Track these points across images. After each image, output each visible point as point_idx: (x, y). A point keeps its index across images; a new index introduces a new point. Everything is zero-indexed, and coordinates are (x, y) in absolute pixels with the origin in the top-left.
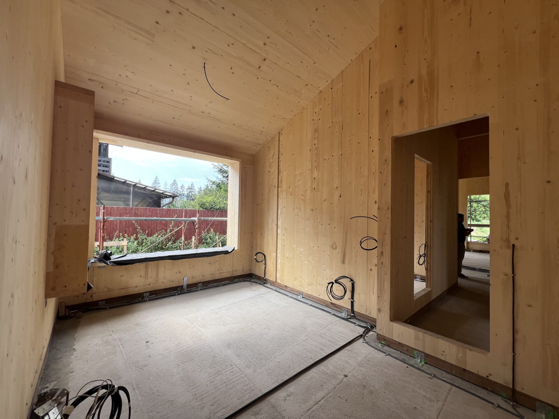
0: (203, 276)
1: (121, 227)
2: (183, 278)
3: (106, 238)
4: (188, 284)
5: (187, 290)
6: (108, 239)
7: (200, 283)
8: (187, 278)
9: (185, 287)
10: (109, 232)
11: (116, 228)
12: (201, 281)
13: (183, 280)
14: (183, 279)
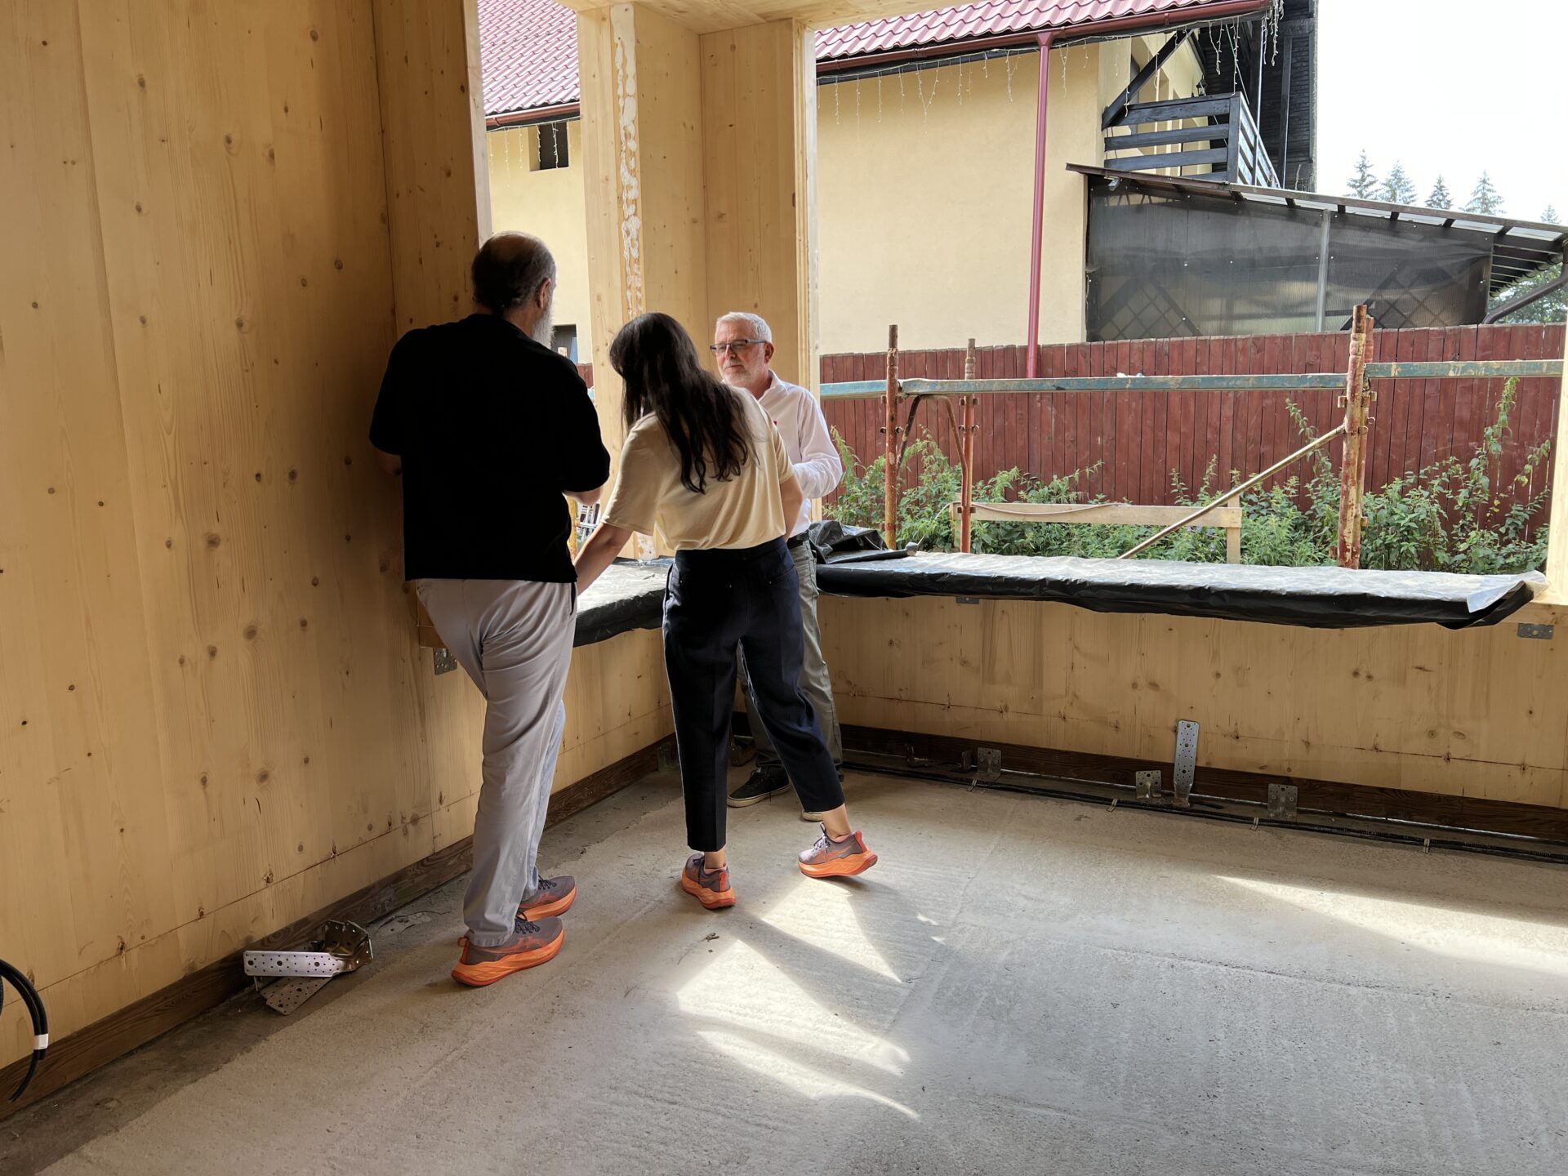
0: (1307, 744)
1: (1239, 436)
2: (1172, 724)
3: (1175, 487)
4: (1202, 764)
5: (1191, 800)
6: (1184, 492)
7: (1288, 781)
8: (1195, 727)
9: (1184, 777)
10: (1189, 458)
11: (1217, 444)
12: (1296, 773)
13: (1173, 735)
14: (1176, 731)
